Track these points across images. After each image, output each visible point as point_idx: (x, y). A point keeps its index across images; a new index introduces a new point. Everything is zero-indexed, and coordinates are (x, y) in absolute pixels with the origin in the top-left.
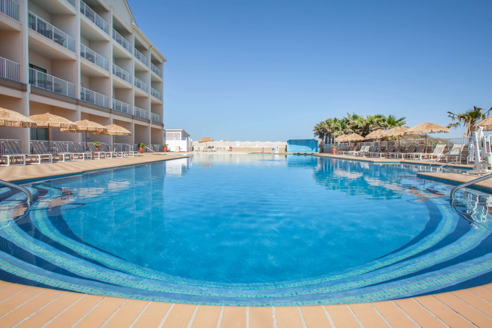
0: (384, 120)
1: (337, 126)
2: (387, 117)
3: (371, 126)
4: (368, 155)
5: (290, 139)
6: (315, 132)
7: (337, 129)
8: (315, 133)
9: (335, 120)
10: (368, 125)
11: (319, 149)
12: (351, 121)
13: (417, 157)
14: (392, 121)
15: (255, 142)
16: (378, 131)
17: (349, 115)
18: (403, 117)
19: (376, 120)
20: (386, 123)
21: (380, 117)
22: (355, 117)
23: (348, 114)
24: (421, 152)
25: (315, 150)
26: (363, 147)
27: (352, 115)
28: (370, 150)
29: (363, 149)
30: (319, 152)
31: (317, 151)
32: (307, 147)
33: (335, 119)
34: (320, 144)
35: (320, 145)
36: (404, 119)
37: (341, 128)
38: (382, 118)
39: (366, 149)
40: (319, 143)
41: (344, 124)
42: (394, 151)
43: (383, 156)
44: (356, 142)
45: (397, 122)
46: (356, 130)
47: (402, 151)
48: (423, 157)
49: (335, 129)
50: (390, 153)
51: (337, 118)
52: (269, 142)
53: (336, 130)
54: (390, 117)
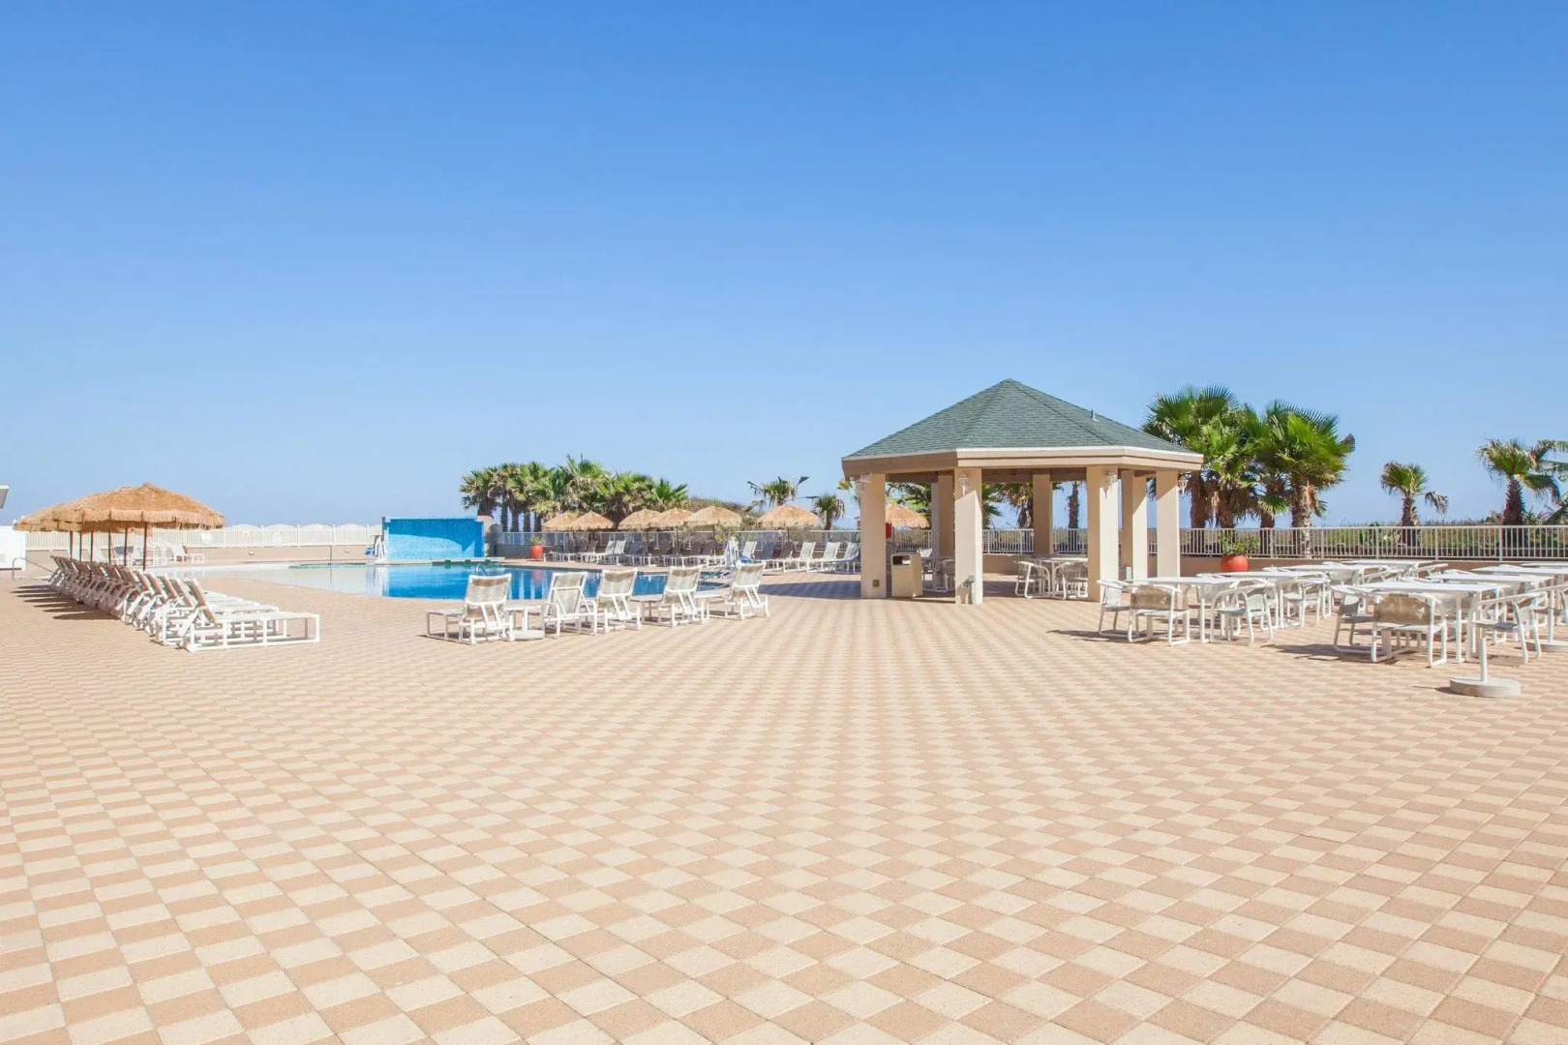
0: (650, 487)
1: (541, 487)
2: (657, 482)
3: (627, 498)
4: (625, 562)
5: (395, 518)
6: (465, 494)
7: (542, 494)
8: (467, 498)
9: (535, 470)
10: (618, 496)
11: (486, 547)
12: (579, 479)
13: (702, 562)
14: (665, 491)
15: (271, 528)
16: (642, 513)
17: (572, 461)
18: (683, 484)
19: (636, 485)
20: (655, 496)
21: (642, 479)
22: (586, 467)
23: (569, 457)
24: (707, 554)
25: (471, 548)
26: (610, 543)
27: (578, 461)
28: (627, 551)
29: (611, 547)
30: (486, 554)
31: (478, 553)
32: (447, 541)
33: (535, 465)
34: (489, 531)
35: (488, 534)
36: (684, 487)
37: (552, 493)
38: (647, 483)
39: (619, 548)
40: (486, 529)
41: (559, 483)
42: (670, 552)
43: (652, 563)
44: (592, 533)
45: (673, 494)
46: (596, 505)
47: (683, 552)
48: (710, 561)
49: (537, 494)
50: (664, 557)
51: (539, 461)
52: (319, 527)
53: (540, 498)
54: (662, 482)
